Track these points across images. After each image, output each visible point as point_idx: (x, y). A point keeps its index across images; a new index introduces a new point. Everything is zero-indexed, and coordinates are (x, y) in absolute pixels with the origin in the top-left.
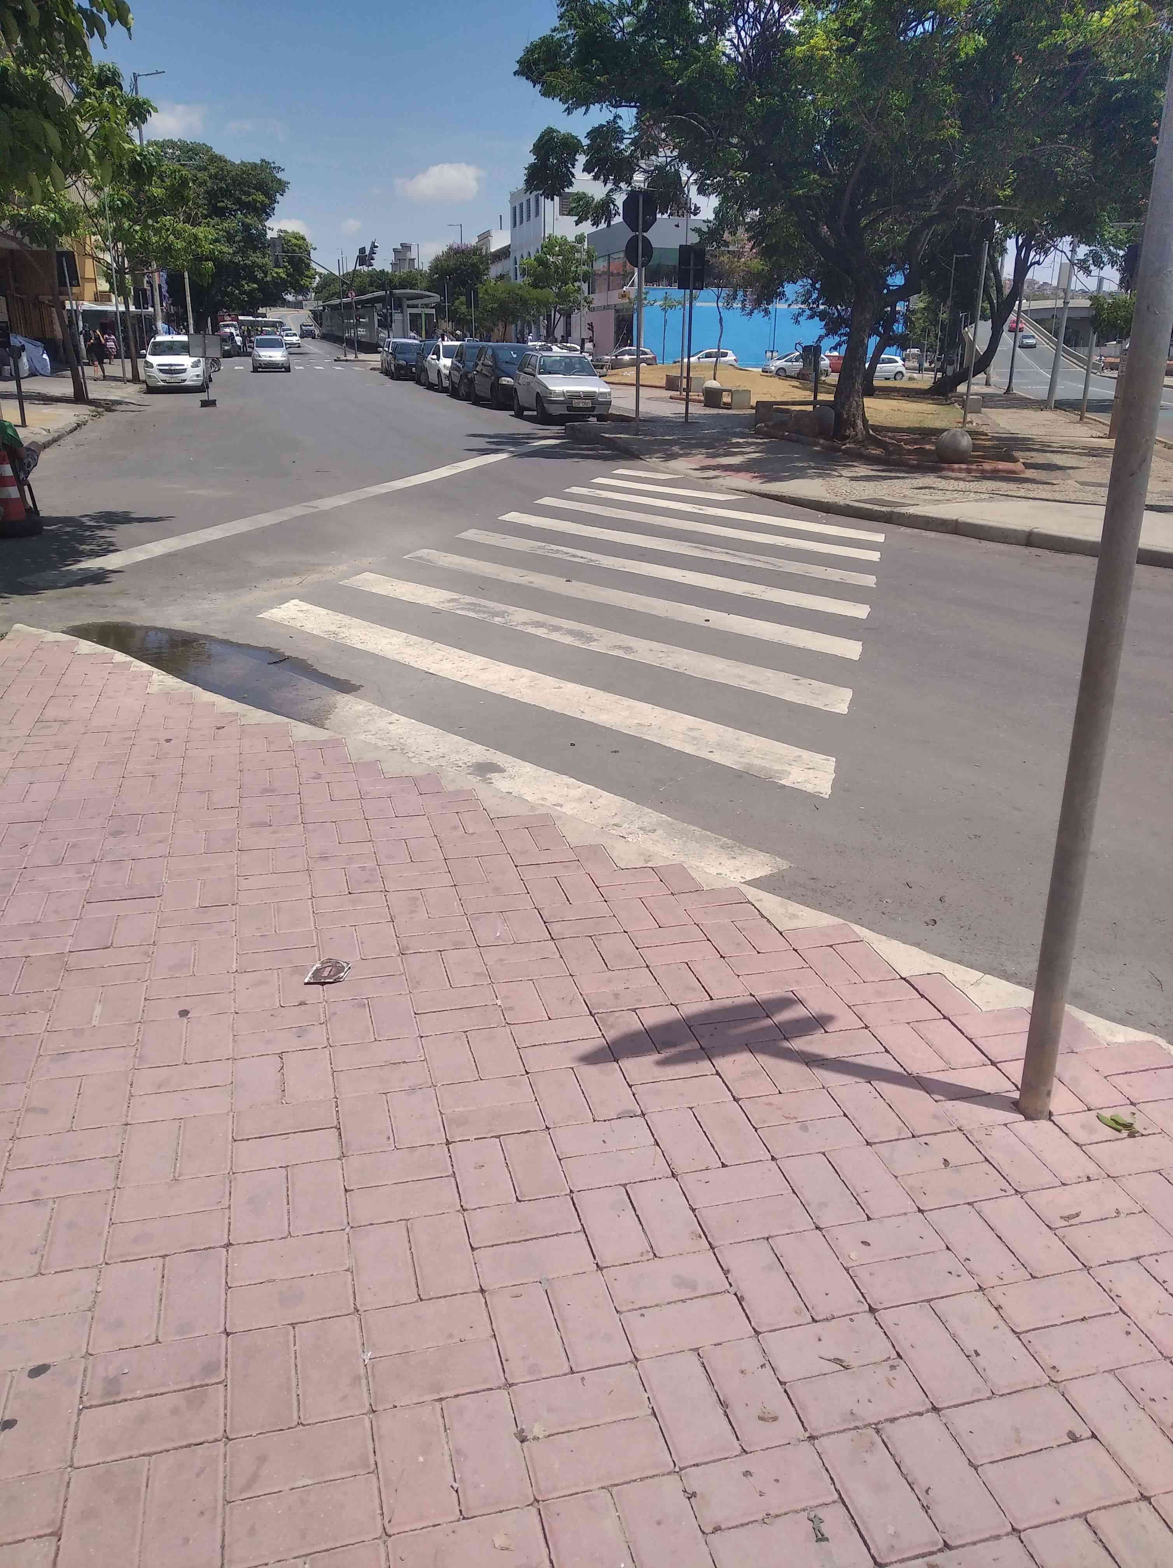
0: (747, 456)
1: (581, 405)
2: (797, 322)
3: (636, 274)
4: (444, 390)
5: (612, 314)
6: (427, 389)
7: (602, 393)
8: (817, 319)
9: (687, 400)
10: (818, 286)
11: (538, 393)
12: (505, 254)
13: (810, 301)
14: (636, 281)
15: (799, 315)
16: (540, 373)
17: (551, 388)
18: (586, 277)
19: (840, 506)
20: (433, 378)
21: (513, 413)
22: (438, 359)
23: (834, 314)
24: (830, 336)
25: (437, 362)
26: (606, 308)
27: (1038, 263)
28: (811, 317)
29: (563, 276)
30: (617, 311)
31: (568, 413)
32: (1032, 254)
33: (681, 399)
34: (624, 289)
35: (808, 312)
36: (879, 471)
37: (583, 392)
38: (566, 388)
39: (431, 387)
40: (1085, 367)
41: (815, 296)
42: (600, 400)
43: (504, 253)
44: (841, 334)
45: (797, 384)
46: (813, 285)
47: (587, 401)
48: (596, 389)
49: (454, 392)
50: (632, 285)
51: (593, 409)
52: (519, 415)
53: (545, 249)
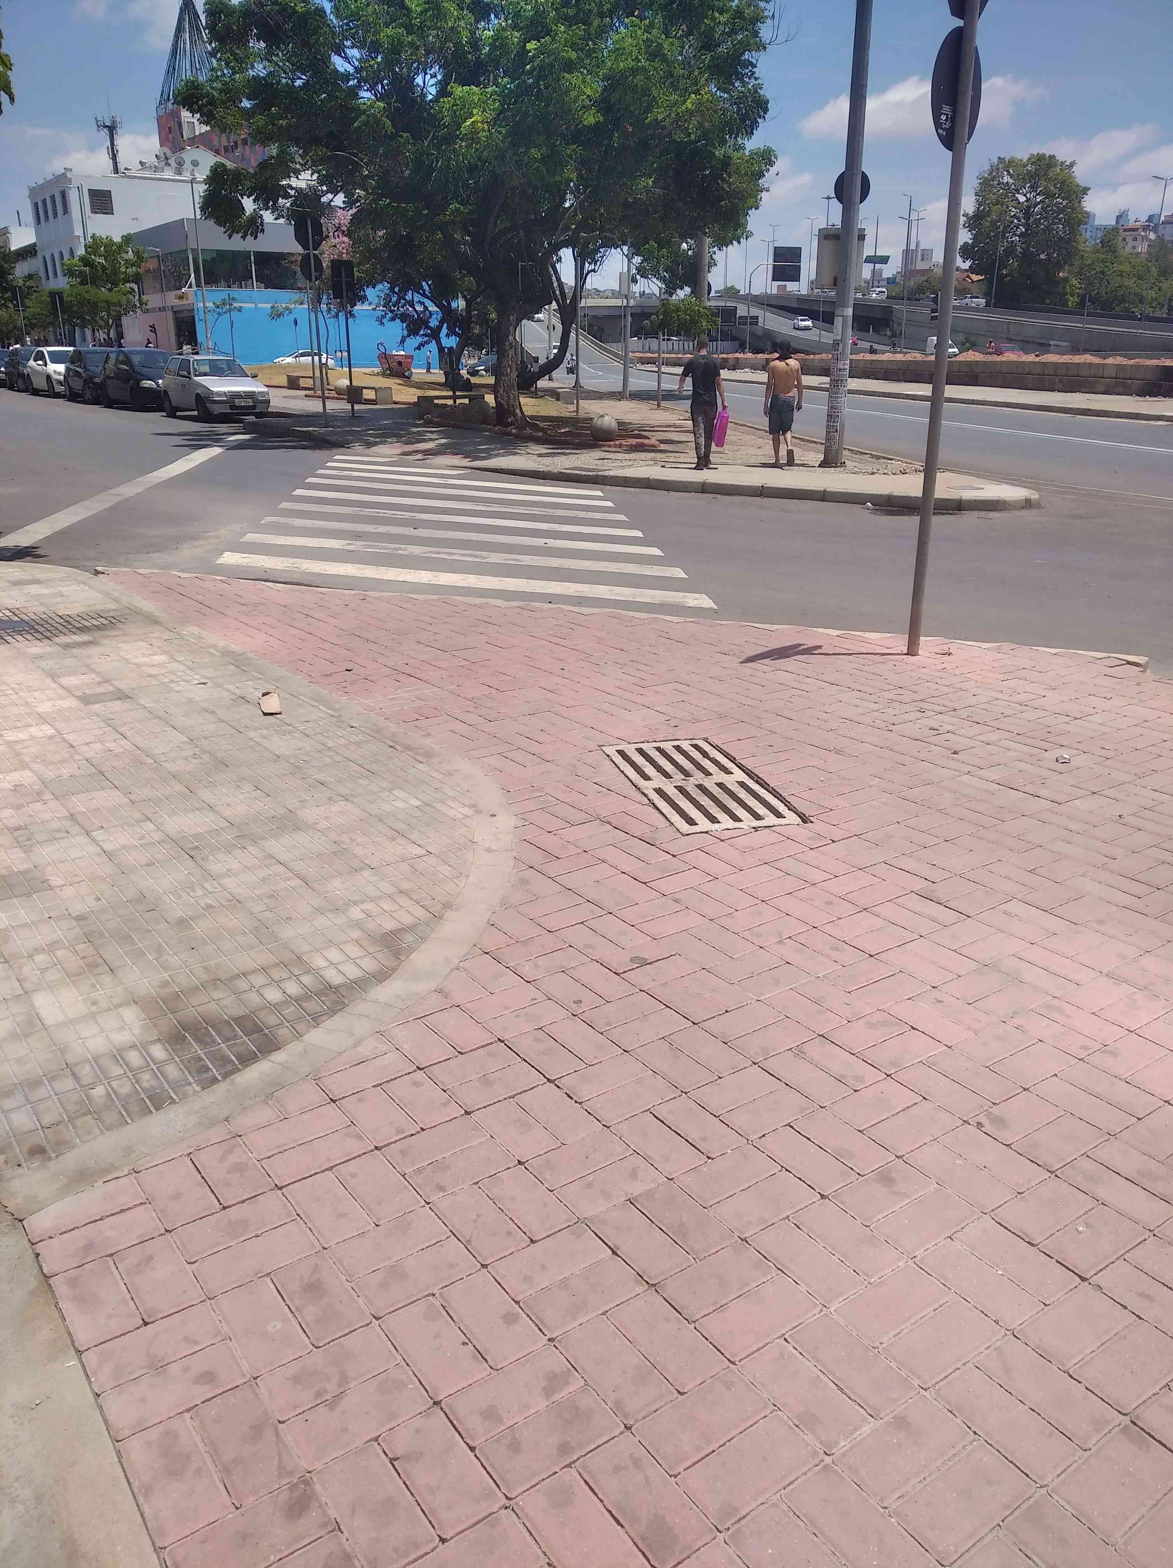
0: (437, 442)
1: (243, 404)
2: (382, 323)
3: (193, 276)
4: (58, 396)
5: (170, 315)
6: (31, 395)
7: (260, 393)
8: (398, 320)
9: (324, 398)
10: (396, 290)
11: (198, 394)
12: (31, 253)
13: (391, 304)
14: (194, 282)
15: (383, 317)
16: (196, 376)
17: (212, 389)
18: (137, 279)
19: (555, 473)
20: (39, 383)
21: (165, 414)
22: (46, 365)
23: (414, 316)
24: (412, 337)
25: (44, 368)
26: (162, 309)
27: (594, 271)
28: (393, 319)
29: (112, 278)
30: (175, 312)
31: (230, 411)
32: (587, 265)
33: (319, 397)
34: (183, 291)
35: (390, 315)
36: (549, 448)
37: (243, 392)
38: (226, 389)
39: (36, 392)
40: (621, 362)
41: (394, 299)
42: (260, 398)
43: (29, 252)
44: (423, 335)
45: (400, 382)
46: (392, 289)
47: (248, 400)
48: (255, 389)
49: (74, 397)
50: (190, 287)
51: (254, 407)
52: (172, 414)
53: (89, 250)
